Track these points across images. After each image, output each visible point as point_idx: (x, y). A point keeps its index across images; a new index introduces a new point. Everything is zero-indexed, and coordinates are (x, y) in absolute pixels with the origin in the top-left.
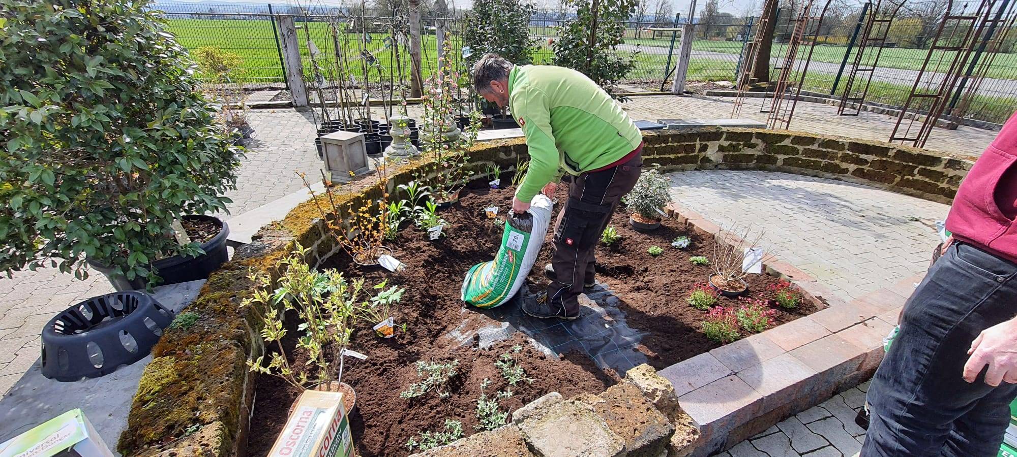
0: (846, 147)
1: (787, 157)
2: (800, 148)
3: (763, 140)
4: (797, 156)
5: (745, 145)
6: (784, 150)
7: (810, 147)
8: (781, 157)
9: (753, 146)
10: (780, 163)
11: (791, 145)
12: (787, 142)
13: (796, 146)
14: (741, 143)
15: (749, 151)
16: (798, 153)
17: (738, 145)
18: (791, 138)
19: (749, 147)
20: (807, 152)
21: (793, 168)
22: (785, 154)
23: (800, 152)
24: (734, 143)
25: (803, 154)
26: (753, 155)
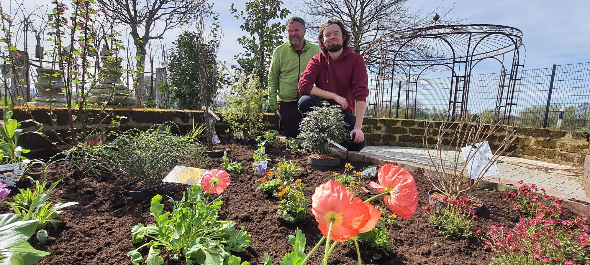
0: (434, 125)
1: (401, 135)
2: (407, 128)
3: (384, 124)
4: (406, 134)
5: (374, 128)
6: (398, 131)
7: (413, 127)
8: (397, 135)
9: (379, 128)
10: (397, 140)
11: (401, 127)
12: (399, 125)
13: (405, 127)
14: (372, 126)
15: (377, 132)
16: (407, 132)
17: (370, 127)
18: (401, 122)
19: (376, 129)
20: (412, 131)
21: (406, 143)
22: (399, 133)
23: (408, 131)
24: (367, 126)
25: (410, 132)
26: (380, 135)
